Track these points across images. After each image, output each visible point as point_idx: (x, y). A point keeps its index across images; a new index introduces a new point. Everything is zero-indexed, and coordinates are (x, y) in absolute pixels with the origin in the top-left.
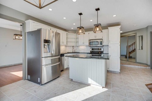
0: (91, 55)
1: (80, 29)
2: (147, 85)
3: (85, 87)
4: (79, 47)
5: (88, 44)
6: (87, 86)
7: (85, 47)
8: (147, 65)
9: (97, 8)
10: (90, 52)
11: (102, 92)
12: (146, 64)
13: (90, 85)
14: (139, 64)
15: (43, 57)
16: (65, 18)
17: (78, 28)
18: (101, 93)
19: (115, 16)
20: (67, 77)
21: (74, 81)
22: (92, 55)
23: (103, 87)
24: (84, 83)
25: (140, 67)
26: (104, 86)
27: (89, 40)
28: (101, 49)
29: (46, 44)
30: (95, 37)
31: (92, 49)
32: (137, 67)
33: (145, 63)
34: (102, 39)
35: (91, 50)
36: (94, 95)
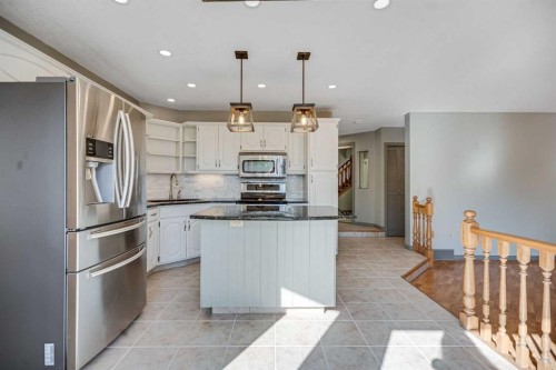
0: (243, 207)
1: (241, 110)
2: (404, 277)
3: (273, 324)
4: (194, 179)
5: (233, 167)
6: (277, 320)
7: (220, 179)
8: (378, 228)
9: (304, 51)
10: (238, 198)
11: (330, 324)
12: (376, 226)
13: (284, 314)
14: (361, 228)
15: (79, 230)
16: (165, 53)
17: (232, 104)
18: (331, 327)
19: (333, 87)
20: (178, 307)
21: (219, 316)
22: (249, 209)
23: (326, 309)
24: (261, 311)
25: (365, 234)
26: (333, 305)
27: (241, 154)
28: (277, 187)
29: (92, 159)
30: (263, 143)
31: (249, 187)
32: (359, 234)
33: (373, 222)
34: (285, 154)
35: (244, 189)
36: (316, 341)
